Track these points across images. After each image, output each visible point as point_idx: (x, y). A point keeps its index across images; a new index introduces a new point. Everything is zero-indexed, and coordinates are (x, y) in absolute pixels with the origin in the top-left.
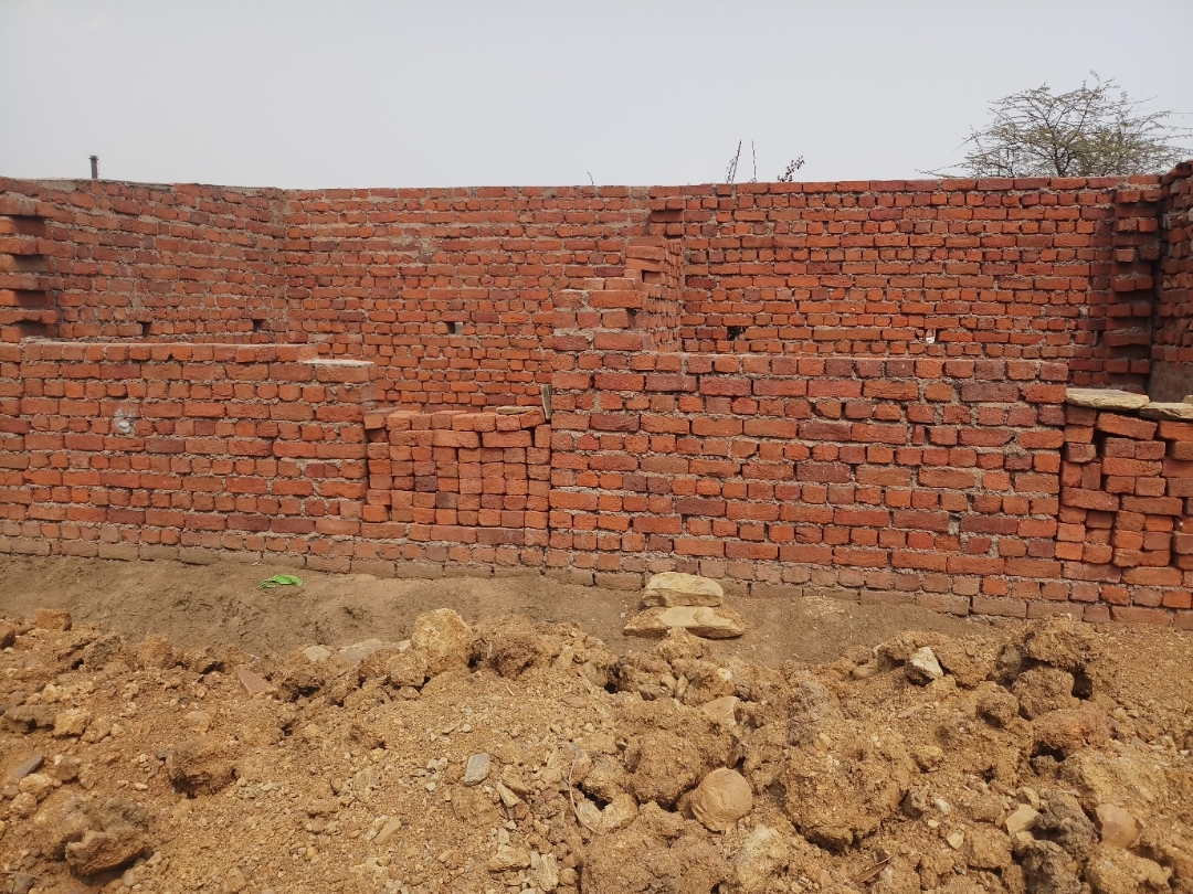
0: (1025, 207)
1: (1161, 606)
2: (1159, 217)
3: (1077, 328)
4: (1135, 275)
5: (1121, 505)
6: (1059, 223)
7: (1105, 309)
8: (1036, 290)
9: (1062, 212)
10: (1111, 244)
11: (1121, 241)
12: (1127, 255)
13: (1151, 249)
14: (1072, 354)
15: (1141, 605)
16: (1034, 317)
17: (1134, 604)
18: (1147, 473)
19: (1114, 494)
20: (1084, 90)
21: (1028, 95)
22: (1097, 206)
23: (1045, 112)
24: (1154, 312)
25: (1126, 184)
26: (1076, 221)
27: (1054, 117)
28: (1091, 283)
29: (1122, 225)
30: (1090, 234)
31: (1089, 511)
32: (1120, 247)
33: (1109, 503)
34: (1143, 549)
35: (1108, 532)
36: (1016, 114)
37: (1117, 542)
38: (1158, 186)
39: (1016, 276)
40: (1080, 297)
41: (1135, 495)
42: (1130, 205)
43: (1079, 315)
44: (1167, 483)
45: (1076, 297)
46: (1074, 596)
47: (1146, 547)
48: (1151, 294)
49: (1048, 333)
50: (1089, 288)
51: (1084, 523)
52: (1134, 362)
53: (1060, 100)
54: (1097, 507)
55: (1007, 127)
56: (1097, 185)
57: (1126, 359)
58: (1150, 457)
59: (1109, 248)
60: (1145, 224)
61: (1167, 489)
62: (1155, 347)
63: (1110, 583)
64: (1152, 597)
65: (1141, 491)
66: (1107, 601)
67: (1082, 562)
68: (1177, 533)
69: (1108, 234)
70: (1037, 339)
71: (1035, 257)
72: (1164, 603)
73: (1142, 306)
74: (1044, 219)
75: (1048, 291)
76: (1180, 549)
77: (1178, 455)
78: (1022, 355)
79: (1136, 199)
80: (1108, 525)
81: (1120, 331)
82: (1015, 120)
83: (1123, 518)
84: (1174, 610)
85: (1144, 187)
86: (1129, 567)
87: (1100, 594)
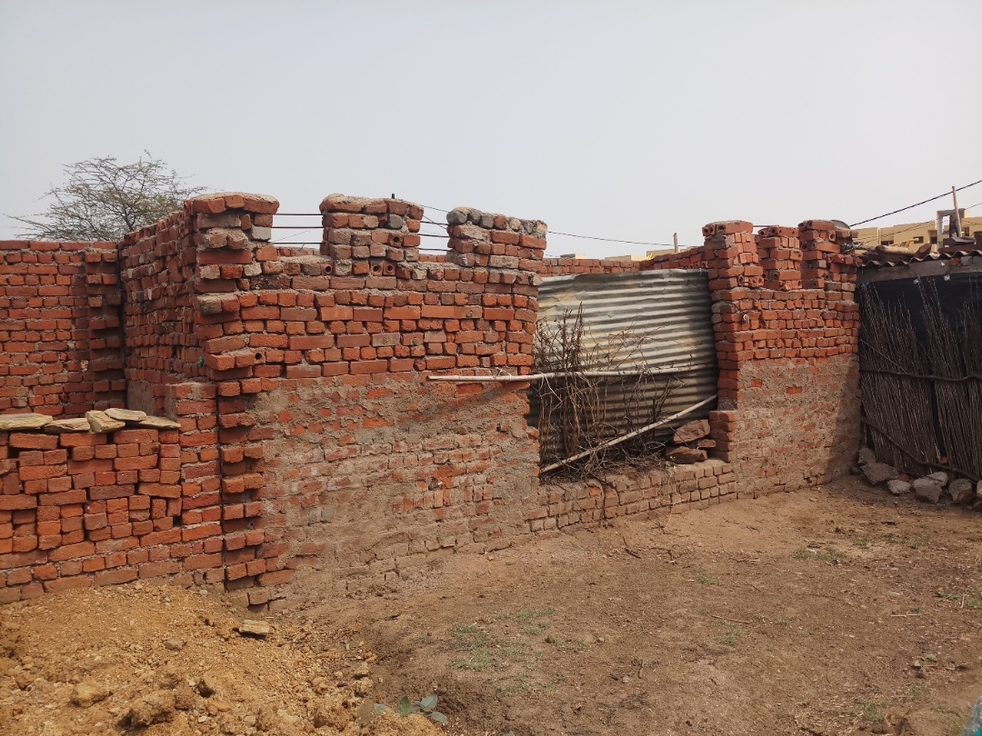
0: (10, 264)
1: (83, 573)
2: (118, 273)
3: (67, 359)
4: (105, 317)
5: (39, 502)
6: (42, 277)
7: (87, 343)
8: (29, 330)
9: (42, 268)
10: (86, 293)
11: (91, 291)
12: (97, 302)
13: (115, 298)
14: (66, 379)
15: (67, 576)
16: (30, 352)
17: (62, 576)
18: (55, 475)
19: (32, 495)
20: (140, 164)
21: (96, 162)
22: (71, 264)
23: (112, 179)
24: (124, 343)
25: (91, 248)
26: (55, 275)
27: (120, 183)
28: (74, 323)
29: (90, 279)
30: (69, 286)
31: (14, 512)
32: (91, 296)
33: (29, 502)
34: (62, 533)
35: (32, 525)
36: (88, 177)
37: (39, 531)
38: (115, 250)
39: (9, 319)
40: (67, 334)
41: (48, 492)
42: (94, 264)
43: (68, 349)
44: (72, 479)
45: (63, 335)
46: (11, 581)
47: (64, 530)
48: (119, 330)
49: (43, 364)
50: (74, 328)
51: (12, 521)
52: (113, 382)
53: (122, 169)
54: (19, 507)
55: (80, 187)
56: (70, 248)
57: (107, 381)
58: (56, 462)
59: (84, 296)
60: (107, 278)
61: (72, 483)
62: (127, 370)
63: (39, 565)
64: (75, 568)
65: (52, 489)
66: (38, 579)
67: (14, 553)
68: (86, 515)
69: (82, 287)
70: (34, 370)
71: (23, 304)
72: (85, 570)
73: (114, 340)
74: (28, 274)
75: (38, 331)
76: (89, 527)
77: (77, 457)
78: (22, 384)
79: (98, 260)
80: (32, 519)
81: (100, 359)
82: (88, 182)
83: (43, 512)
84: (93, 573)
85: (105, 251)
86: (51, 549)
87: (33, 575)
